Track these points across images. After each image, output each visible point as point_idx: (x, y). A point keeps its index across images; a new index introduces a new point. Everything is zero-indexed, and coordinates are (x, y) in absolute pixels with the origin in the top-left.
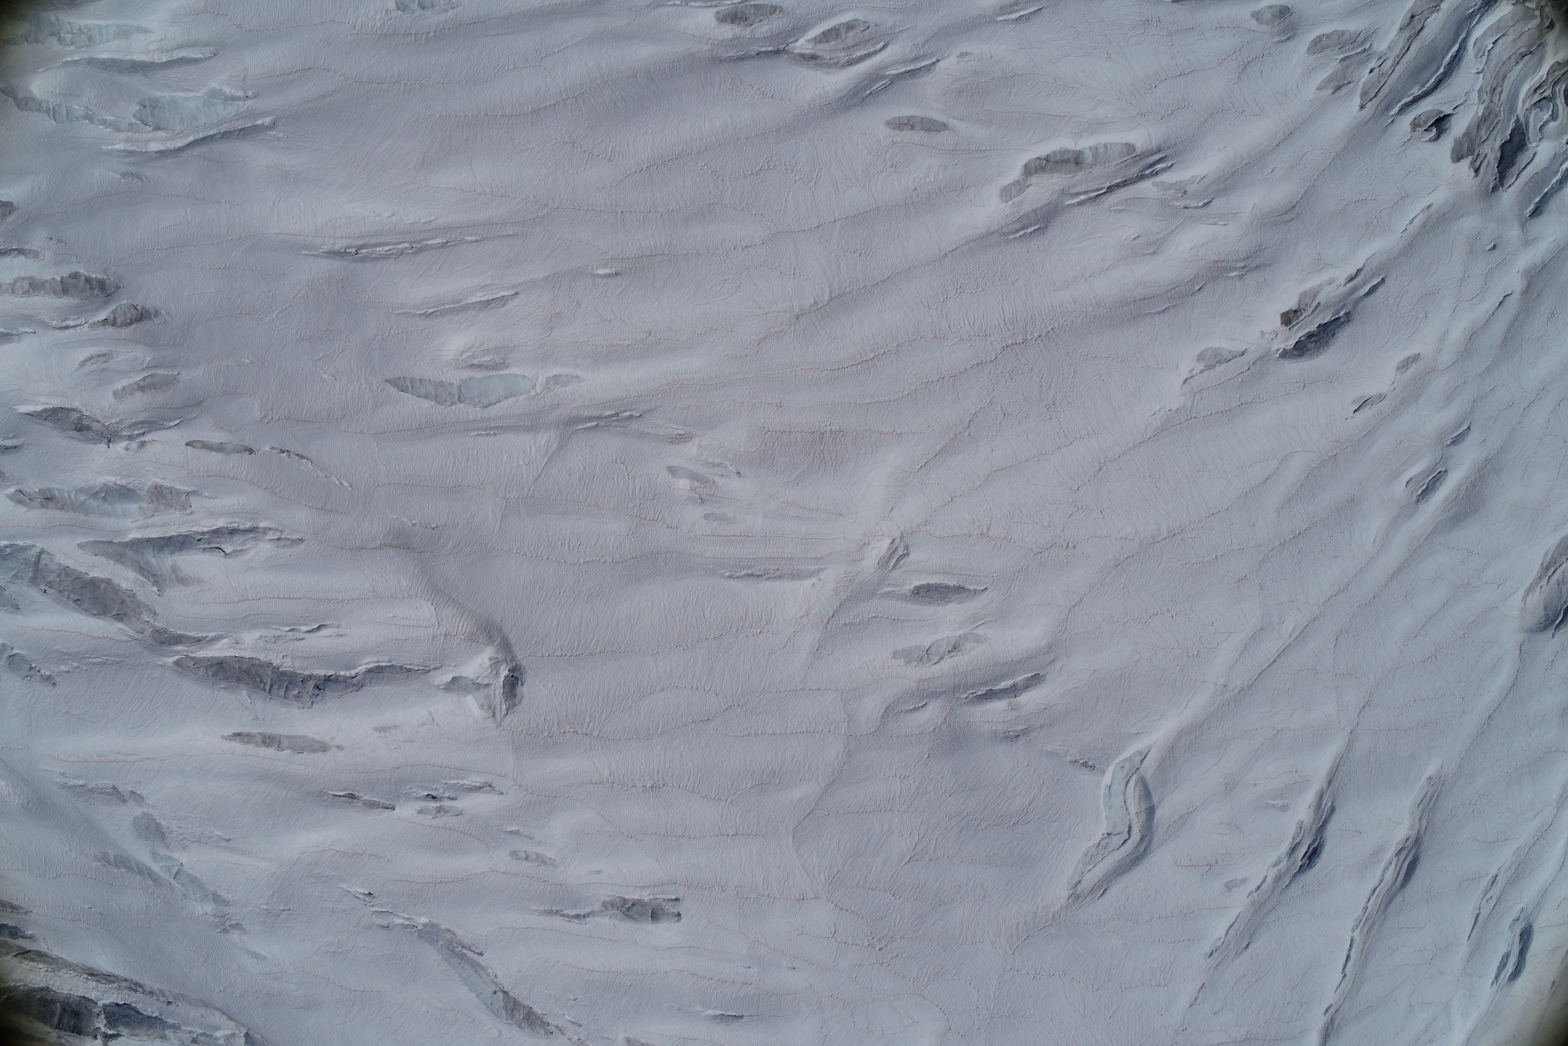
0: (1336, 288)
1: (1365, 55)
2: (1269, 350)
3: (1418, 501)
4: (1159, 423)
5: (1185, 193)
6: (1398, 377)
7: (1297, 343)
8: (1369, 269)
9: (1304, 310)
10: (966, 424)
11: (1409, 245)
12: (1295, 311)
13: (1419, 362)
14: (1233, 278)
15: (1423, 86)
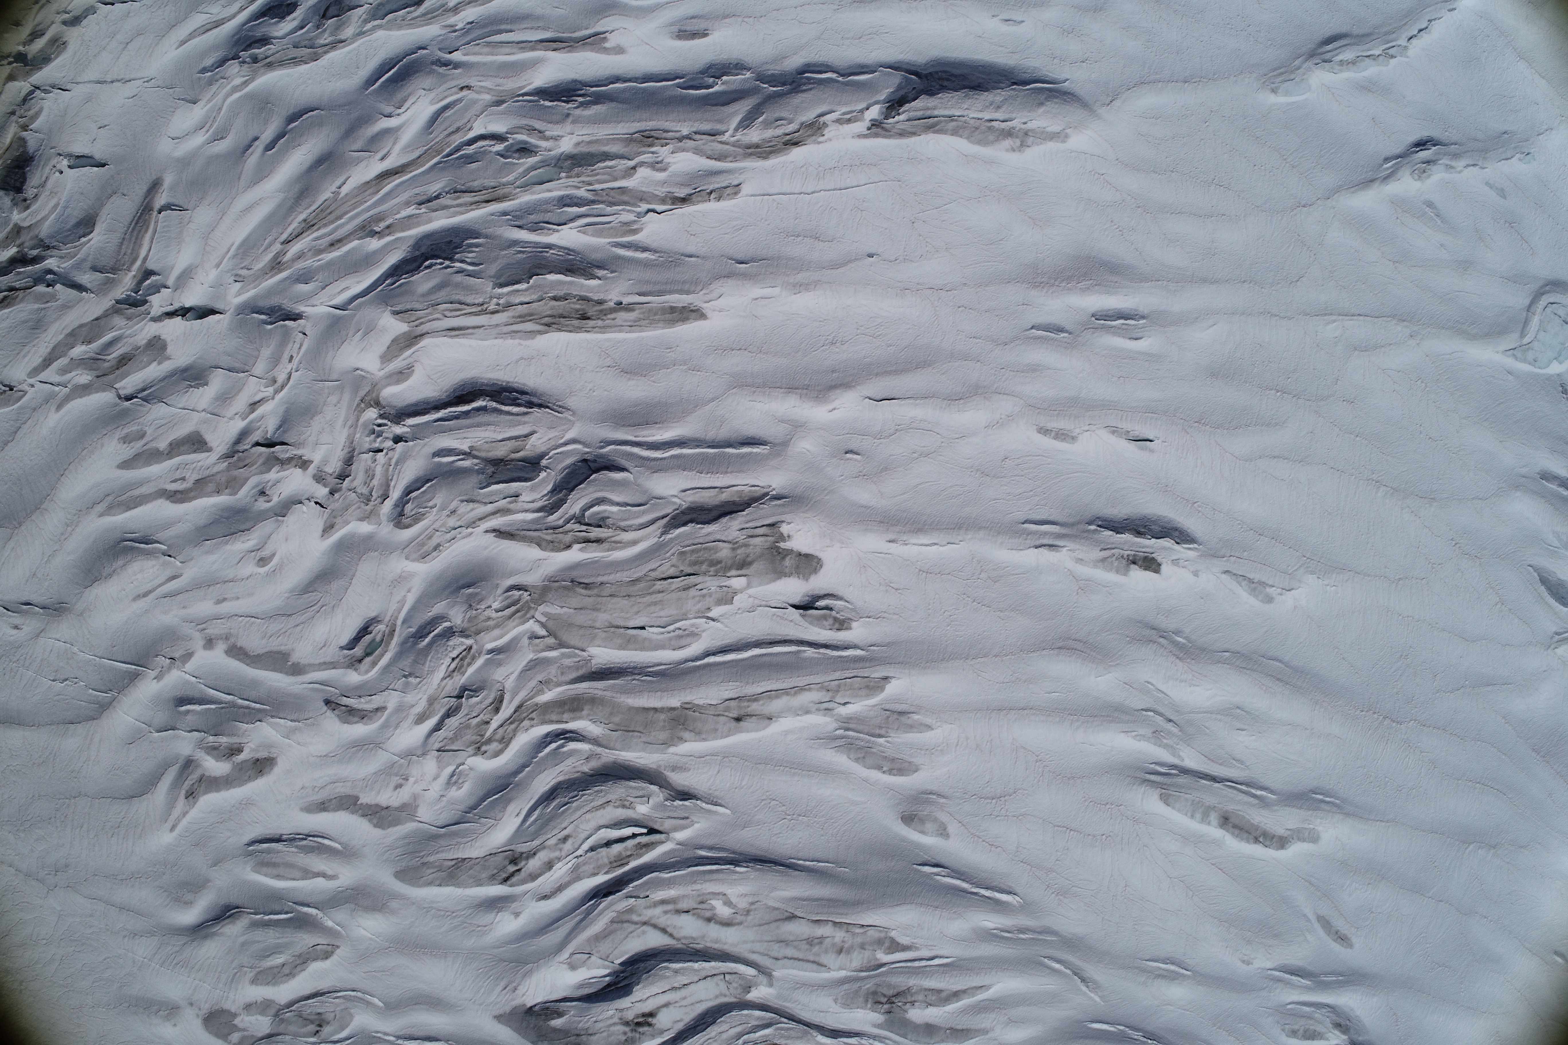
0: (1077, 552)
1: (851, 726)
2: (1201, 556)
3: (1143, 317)
4: (1334, 575)
5: (1154, 732)
6: (1078, 431)
7: (1157, 538)
8: (1028, 542)
9: (1122, 557)
10: (1462, 690)
11: (960, 528)
12: (1134, 563)
13: (1042, 425)
14: (1185, 638)
15: (799, 652)
